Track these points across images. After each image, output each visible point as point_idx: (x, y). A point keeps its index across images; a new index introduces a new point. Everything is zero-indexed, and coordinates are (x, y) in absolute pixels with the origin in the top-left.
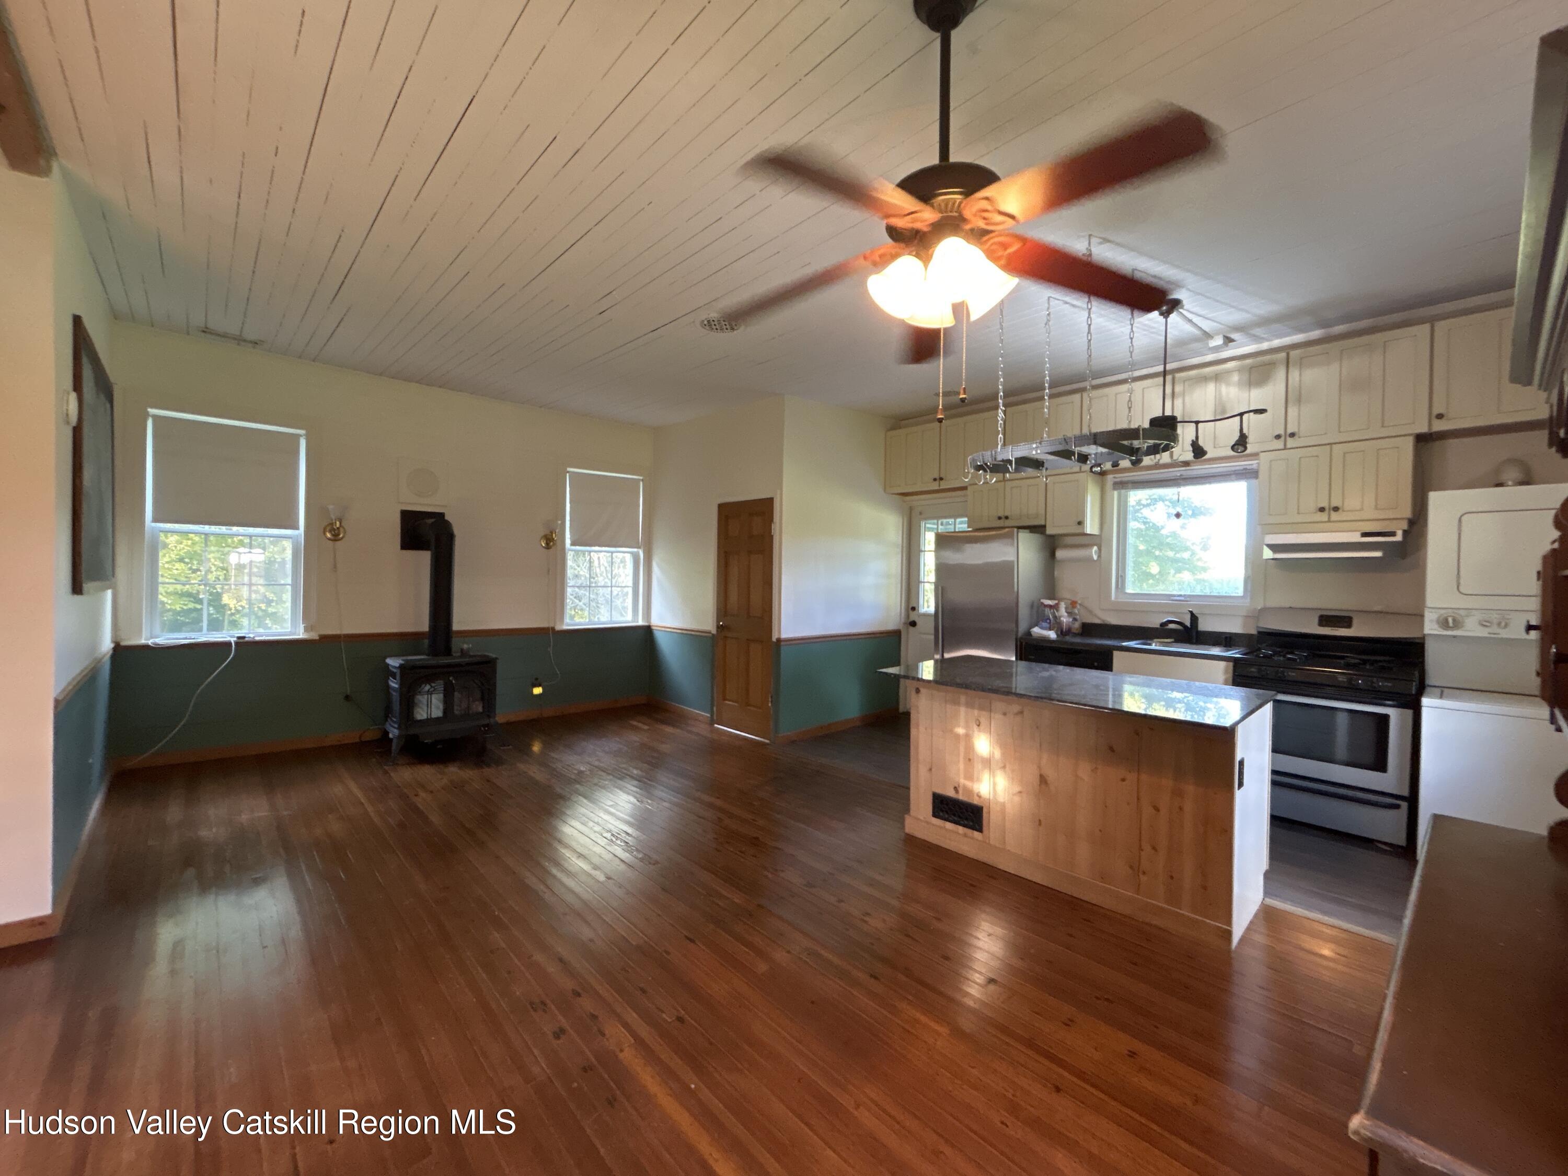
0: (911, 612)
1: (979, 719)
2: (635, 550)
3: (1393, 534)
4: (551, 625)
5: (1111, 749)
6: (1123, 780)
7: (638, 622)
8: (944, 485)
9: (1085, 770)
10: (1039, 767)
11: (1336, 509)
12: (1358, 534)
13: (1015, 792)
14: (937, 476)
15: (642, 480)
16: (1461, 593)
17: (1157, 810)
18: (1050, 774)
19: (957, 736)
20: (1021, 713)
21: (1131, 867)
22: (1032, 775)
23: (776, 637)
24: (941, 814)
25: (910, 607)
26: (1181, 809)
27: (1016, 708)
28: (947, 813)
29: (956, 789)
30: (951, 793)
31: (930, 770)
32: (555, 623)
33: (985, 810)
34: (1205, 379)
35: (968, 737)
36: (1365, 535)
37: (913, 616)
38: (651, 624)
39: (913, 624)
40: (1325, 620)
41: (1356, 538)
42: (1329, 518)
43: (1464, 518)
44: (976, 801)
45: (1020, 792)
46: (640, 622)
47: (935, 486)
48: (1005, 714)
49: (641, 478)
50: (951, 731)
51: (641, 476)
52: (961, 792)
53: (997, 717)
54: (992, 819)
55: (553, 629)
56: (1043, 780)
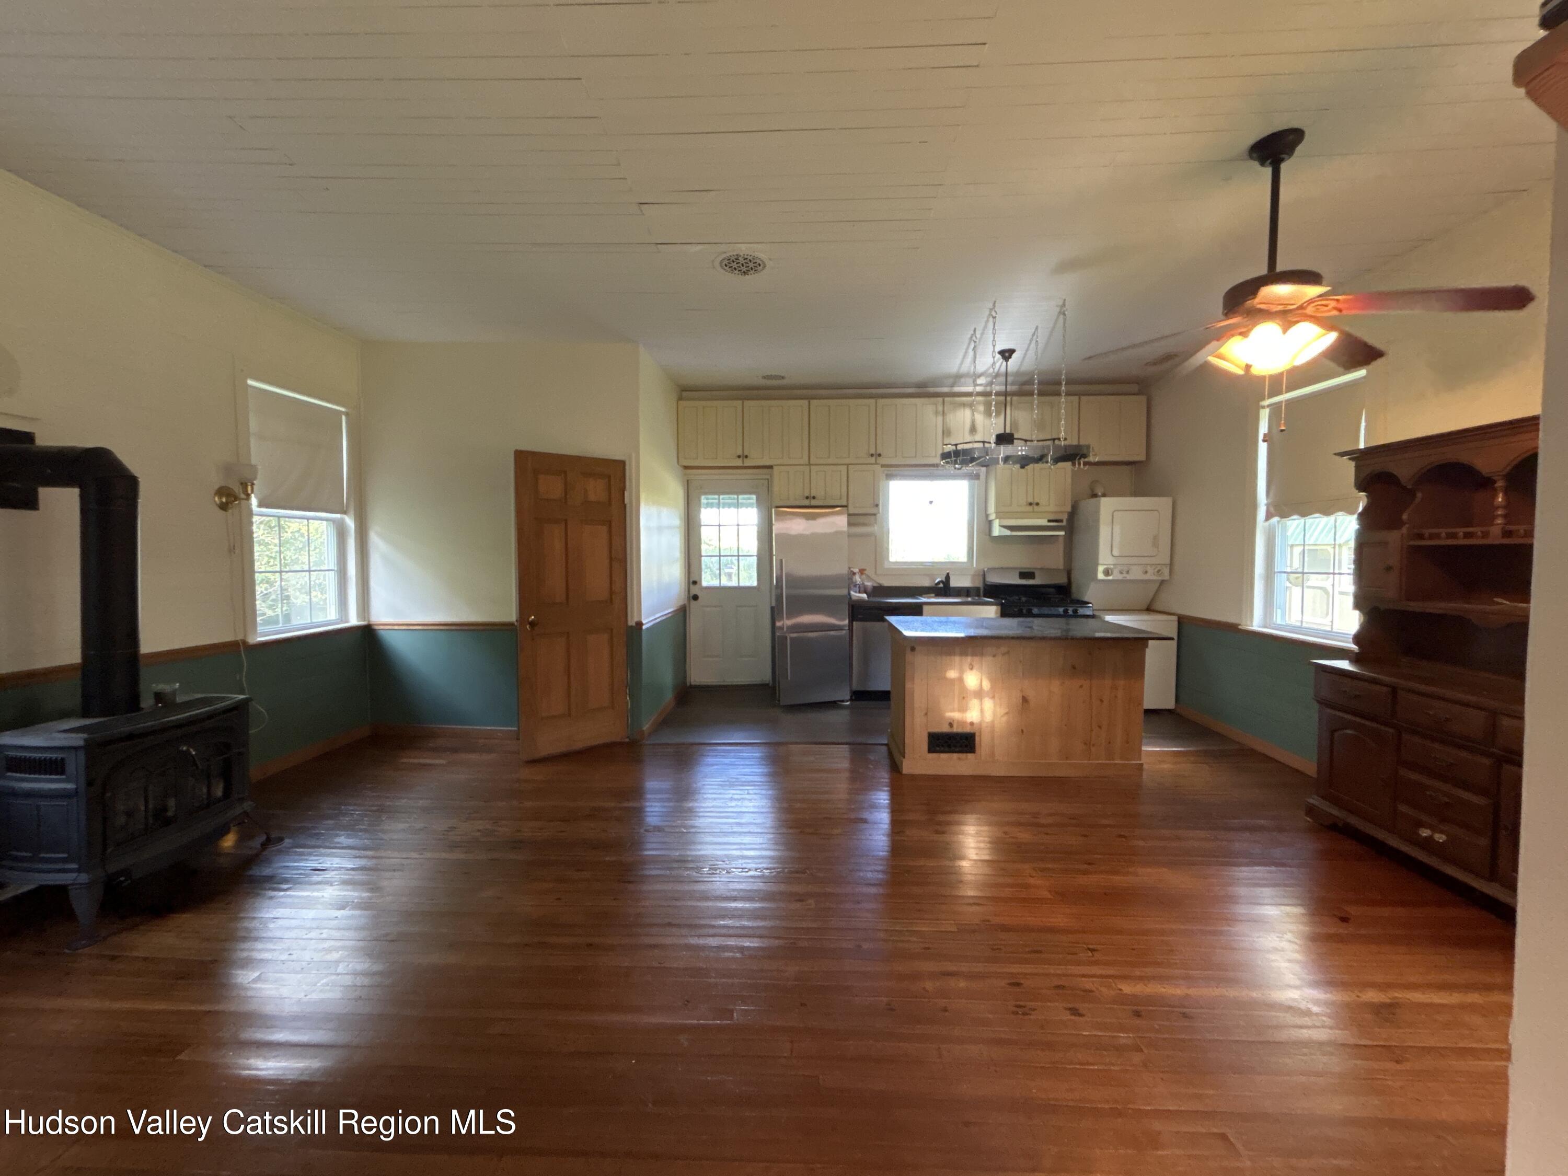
0: (691, 586)
1: (973, 663)
2: (338, 516)
3: (1061, 521)
4: (240, 637)
5: (1074, 667)
6: (1081, 687)
7: (347, 622)
8: (748, 463)
9: (1056, 686)
10: (1022, 691)
11: (1037, 504)
12: (1046, 520)
13: (1002, 714)
14: (739, 452)
15: (347, 414)
16: (1113, 555)
17: (1102, 701)
18: (1031, 694)
19: (952, 681)
20: (1008, 653)
21: (1085, 744)
22: (1016, 696)
23: (636, 619)
24: (938, 749)
25: (691, 580)
26: (1116, 697)
27: (1004, 649)
28: (943, 746)
29: (951, 725)
30: (945, 729)
31: (926, 714)
32: (245, 636)
33: (977, 735)
34: (964, 405)
35: (961, 680)
36: (1049, 521)
37: (695, 590)
38: (371, 623)
39: (695, 598)
40: (1023, 575)
41: (1043, 522)
42: (1033, 509)
43: (1115, 514)
44: (968, 729)
45: (1007, 713)
46: (354, 621)
47: (739, 463)
48: (994, 656)
49: (343, 409)
50: (946, 679)
51: (343, 406)
52: (955, 726)
53: (989, 659)
54: (983, 742)
55: (244, 642)
56: (1025, 700)
